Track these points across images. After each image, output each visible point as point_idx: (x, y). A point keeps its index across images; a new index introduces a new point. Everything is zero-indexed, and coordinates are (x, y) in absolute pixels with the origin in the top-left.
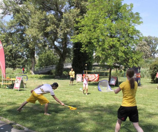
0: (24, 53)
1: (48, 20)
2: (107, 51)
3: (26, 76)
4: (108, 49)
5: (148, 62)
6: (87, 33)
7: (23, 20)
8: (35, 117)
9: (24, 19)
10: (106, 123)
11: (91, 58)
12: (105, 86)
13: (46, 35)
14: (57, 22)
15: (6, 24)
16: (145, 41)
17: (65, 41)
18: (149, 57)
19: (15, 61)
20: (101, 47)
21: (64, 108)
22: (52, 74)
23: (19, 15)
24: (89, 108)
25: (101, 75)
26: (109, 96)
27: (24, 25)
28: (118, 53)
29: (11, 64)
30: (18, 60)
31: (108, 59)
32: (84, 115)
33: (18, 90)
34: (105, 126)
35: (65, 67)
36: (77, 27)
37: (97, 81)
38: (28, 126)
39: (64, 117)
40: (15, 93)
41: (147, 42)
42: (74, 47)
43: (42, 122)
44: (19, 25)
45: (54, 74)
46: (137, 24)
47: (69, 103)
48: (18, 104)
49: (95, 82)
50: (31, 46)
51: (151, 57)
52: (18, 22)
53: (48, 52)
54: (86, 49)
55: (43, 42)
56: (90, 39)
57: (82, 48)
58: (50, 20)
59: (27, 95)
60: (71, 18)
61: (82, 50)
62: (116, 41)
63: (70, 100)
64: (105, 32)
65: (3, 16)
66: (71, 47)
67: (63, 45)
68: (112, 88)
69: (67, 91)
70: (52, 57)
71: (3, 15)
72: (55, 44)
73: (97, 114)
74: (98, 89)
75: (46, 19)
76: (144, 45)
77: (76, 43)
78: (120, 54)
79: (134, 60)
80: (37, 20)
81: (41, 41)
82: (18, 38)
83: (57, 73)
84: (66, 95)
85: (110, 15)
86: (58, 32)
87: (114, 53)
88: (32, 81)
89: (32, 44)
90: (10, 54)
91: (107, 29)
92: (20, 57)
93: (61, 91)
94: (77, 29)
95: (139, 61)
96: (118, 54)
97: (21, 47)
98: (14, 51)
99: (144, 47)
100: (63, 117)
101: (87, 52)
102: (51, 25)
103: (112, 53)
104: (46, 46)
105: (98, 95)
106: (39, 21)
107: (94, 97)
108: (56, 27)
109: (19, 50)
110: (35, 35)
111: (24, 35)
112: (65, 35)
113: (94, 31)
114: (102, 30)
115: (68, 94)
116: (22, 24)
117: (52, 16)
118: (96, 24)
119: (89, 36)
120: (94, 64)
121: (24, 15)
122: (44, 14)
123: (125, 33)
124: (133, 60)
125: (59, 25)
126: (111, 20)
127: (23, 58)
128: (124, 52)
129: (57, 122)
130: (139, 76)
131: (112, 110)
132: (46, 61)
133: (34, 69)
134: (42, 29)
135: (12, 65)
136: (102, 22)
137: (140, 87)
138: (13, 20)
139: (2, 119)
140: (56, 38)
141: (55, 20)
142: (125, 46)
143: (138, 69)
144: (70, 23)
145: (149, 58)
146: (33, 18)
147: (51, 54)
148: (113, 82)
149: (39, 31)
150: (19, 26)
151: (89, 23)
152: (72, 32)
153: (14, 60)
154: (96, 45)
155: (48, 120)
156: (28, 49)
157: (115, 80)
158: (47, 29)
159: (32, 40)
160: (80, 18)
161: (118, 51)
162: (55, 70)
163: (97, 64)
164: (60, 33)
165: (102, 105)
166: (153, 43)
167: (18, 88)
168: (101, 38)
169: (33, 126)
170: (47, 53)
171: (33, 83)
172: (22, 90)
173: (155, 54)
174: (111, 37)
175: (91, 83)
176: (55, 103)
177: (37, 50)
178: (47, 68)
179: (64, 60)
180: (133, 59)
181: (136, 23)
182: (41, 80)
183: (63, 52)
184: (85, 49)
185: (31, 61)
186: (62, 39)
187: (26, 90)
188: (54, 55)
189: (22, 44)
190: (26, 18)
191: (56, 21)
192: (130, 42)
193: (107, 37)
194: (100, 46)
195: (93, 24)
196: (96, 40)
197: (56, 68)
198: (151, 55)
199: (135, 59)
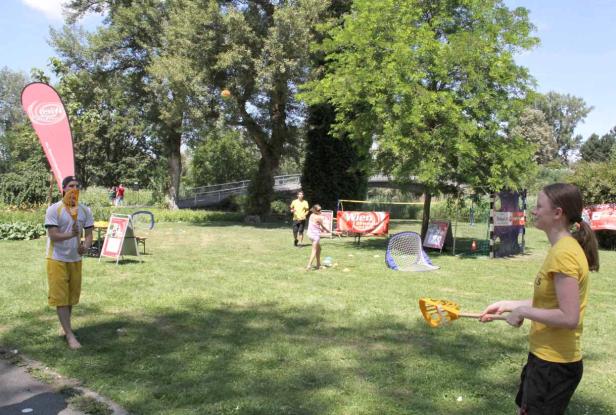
0: (148, 139)
1: (225, 31)
2: (417, 133)
3: (149, 213)
4: (420, 130)
5: (547, 175)
6: (353, 73)
7: (143, 30)
8: (161, 361)
9: (145, 24)
10: (416, 391)
11: (365, 158)
12: (410, 251)
13: (218, 79)
14: (252, 36)
15: (84, 43)
16: (539, 107)
17: (280, 100)
18: (549, 160)
19: (118, 165)
20: (397, 122)
21: (268, 330)
22: (235, 208)
23: (129, 13)
24: (355, 331)
25: (395, 213)
26: (423, 285)
27: (145, 46)
28: (454, 142)
29: (104, 175)
30: (124, 163)
31: (423, 162)
32: (337, 356)
33: (114, 262)
34: (413, 401)
35: (278, 186)
36: (318, 52)
37: (383, 235)
38: (127, 399)
39: (263, 363)
40: (104, 273)
41: (544, 111)
42: (310, 121)
43: (182, 385)
44: (130, 46)
45: (242, 207)
46: (519, 48)
47: (285, 312)
48: (108, 314)
49: (374, 238)
50: (168, 115)
51: (557, 160)
52: (125, 34)
53: (225, 138)
54: (349, 128)
55: (206, 103)
56: (362, 95)
57: (334, 122)
58: (230, 29)
59: (144, 280)
60: (300, 23)
61: (335, 131)
62: (449, 103)
63: (291, 300)
64: (413, 72)
65: (75, 15)
66: (299, 121)
67: (272, 115)
68: (433, 260)
69: (281, 266)
70: (238, 152)
71: (75, 11)
72: (248, 111)
73: (385, 355)
74: (387, 262)
75: (218, 27)
76: (535, 120)
77: (314, 106)
78: (462, 146)
79: (506, 167)
80: (187, 29)
81: (201, 98)
82: (126, 90)
83: (253, 205)
84: (278, 282)
85: (430, 15)
86: (258, 69)
87: (441, 143)
88: (170, 231)
89: (169, 110)
90: (100, 142)
91: (421, 61)
92: (133, 153)
93: (263, 266)
94: (319, 60)
95: (522, 170)
96: (457, 146)
97: (136, 119)
98: (112, 132)
99: (535, 126)
100: (261, 365)
101: (351, 136)
102: (235, 46)
103: (433, 142)
104: (215, 115)
105: (387, 283)
106: (193, 31)
107: (374, 288)
108: (249, 51)
109: (130, 129)
110: (180, 77)
111: (145, 80)
112: (280, 79)
113: (378, 68)
114: (404, 64)
115: (285, 278)
116: (138, 41)
117: (237, 17)
118: (382, 44)
119: (360, 84)
120: (374, 179)
121: (145, 13)
122: (210, 10)
123: (481, 77)
124: (504, 167)
125: (259, 46)
126: (433, 30)
127: (142, 154)
128: (475, 140)
129: (237, 386)
130: (523, 219)
131: (436, 338)
132: (217, 165)
133: (177, 192)
134: (205, 59)
135: (105, 178)
136: (405, 36)
137: (526, 257)
138: (110, 29)
139: (38, 370)
140: (250, 92)
141: (249, 29)
142: (478, 120)
143: (520, 198)
144: (296, 41)
145: (551, 163)
146: (175, 23)
147: (235, 142)
148: (436, 240)
149: (193, 66)
150: (129, 50)
151: (362, 40)
152: (302, 73)
153: (113, 162)
154: (382, 113)
155: (206, 376)
156: (158, 127)
157: (443, 233)
158: (220, 59)
159: (170, 96)
160: (329, 24)
161: (456, 135)
162: (245, 197)
163: (385, 179)
164: (264, 76)
165: (400, 320)
166: (562, 114)
167: (115, 254)
168: (400, 93)
169: (147, 402)
170: (220, 139)
171: (172, 239)
172: (128, 261)
173: (569, 152)
174: (432, 87)
175: (362, 239)
176: (237, 310)
177: (187, 130)
178: (220, 188)
179: (275, 164)
180: (505, 163)
181: (519, 43)
182: (198, 228)
183: (273, 136)
184: (343, 128)
185: (169, 167)
186: (270, 94)
187: (143, 262)
188: (245, 146)
189: (140, 110)
190: (151, 22)
191: (251, 32)
192: (495, 107)
193: (419, 87)
194: (395, 117)
195: (373, 45)
196: (382, 97)
197: (250, 190)
198: (557, 154)
199: (509, 163)
